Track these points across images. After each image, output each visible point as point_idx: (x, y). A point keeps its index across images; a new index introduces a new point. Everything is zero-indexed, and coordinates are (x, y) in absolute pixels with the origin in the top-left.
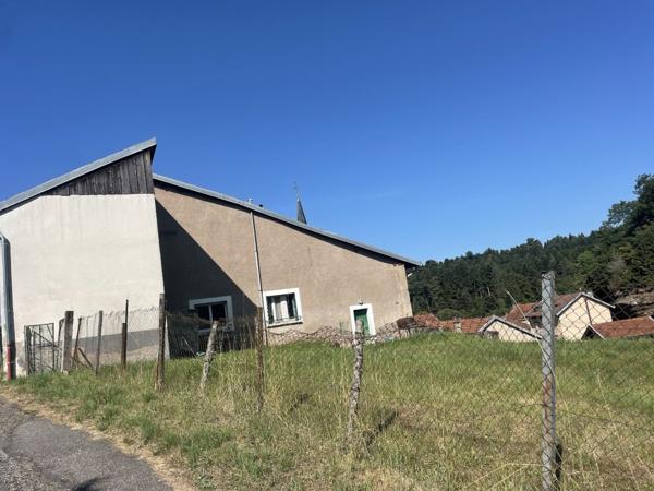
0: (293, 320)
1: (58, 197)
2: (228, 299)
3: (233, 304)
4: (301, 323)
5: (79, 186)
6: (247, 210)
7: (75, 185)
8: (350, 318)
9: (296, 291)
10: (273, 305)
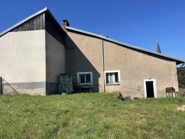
0: (117, 83)
1: (14, 32)
2: (91, 73)
3: (93, 75)
4: (120, 85)
5: (20, 28)
6: (101, 38)
7: (19, 28)
8: (143, 84)
9: (119, 71)
10: (109, 76)
